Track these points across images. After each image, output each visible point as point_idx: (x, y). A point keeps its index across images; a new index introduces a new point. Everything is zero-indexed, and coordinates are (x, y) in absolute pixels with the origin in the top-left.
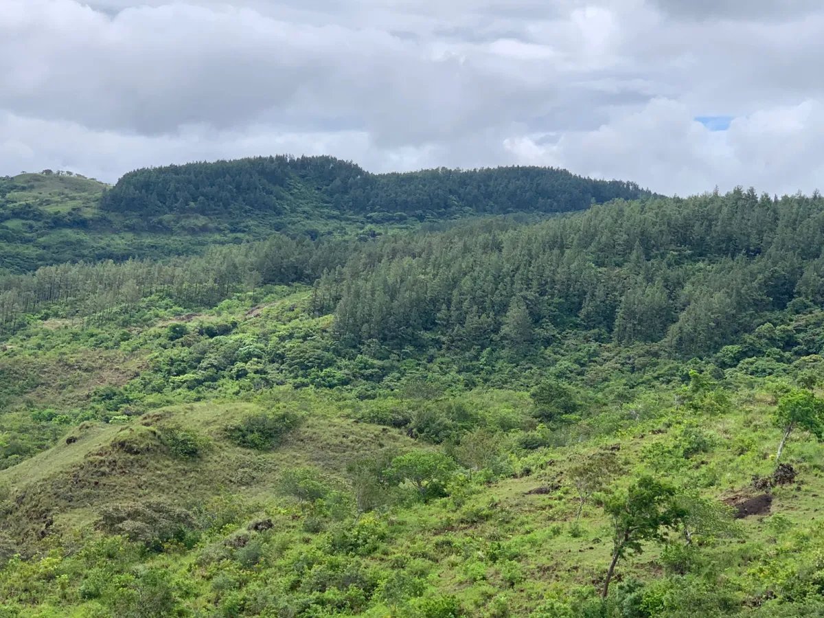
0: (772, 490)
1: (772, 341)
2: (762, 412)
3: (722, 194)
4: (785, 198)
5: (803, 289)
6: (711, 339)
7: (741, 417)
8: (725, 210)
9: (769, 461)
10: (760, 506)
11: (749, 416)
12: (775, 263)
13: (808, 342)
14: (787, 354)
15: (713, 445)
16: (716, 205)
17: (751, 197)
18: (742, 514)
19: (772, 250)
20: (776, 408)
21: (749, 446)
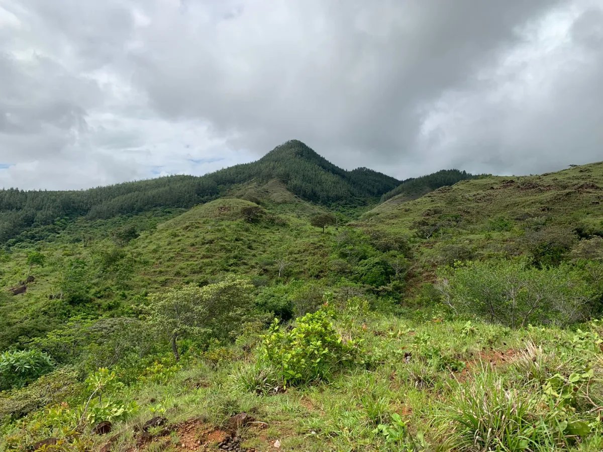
0: (26, 285)
1: (27, 237)
2: (22, 260)
3: (6, 189)
4: (29, 191)
5: (37, 220)
6: (4, 237)
7: (15, 262)
8: (7, 195)
9: (25, 276)
10: (23, 290)
11: (18, 262)
12: (27, 212)
13: (39, 237)
14: (33, 241)
15: (4, 272)
16: (4, 193)
17: (17, 191)
18: (16, 293)
19: (26, 208)
20: (27, 258)
21: (18, 272)
